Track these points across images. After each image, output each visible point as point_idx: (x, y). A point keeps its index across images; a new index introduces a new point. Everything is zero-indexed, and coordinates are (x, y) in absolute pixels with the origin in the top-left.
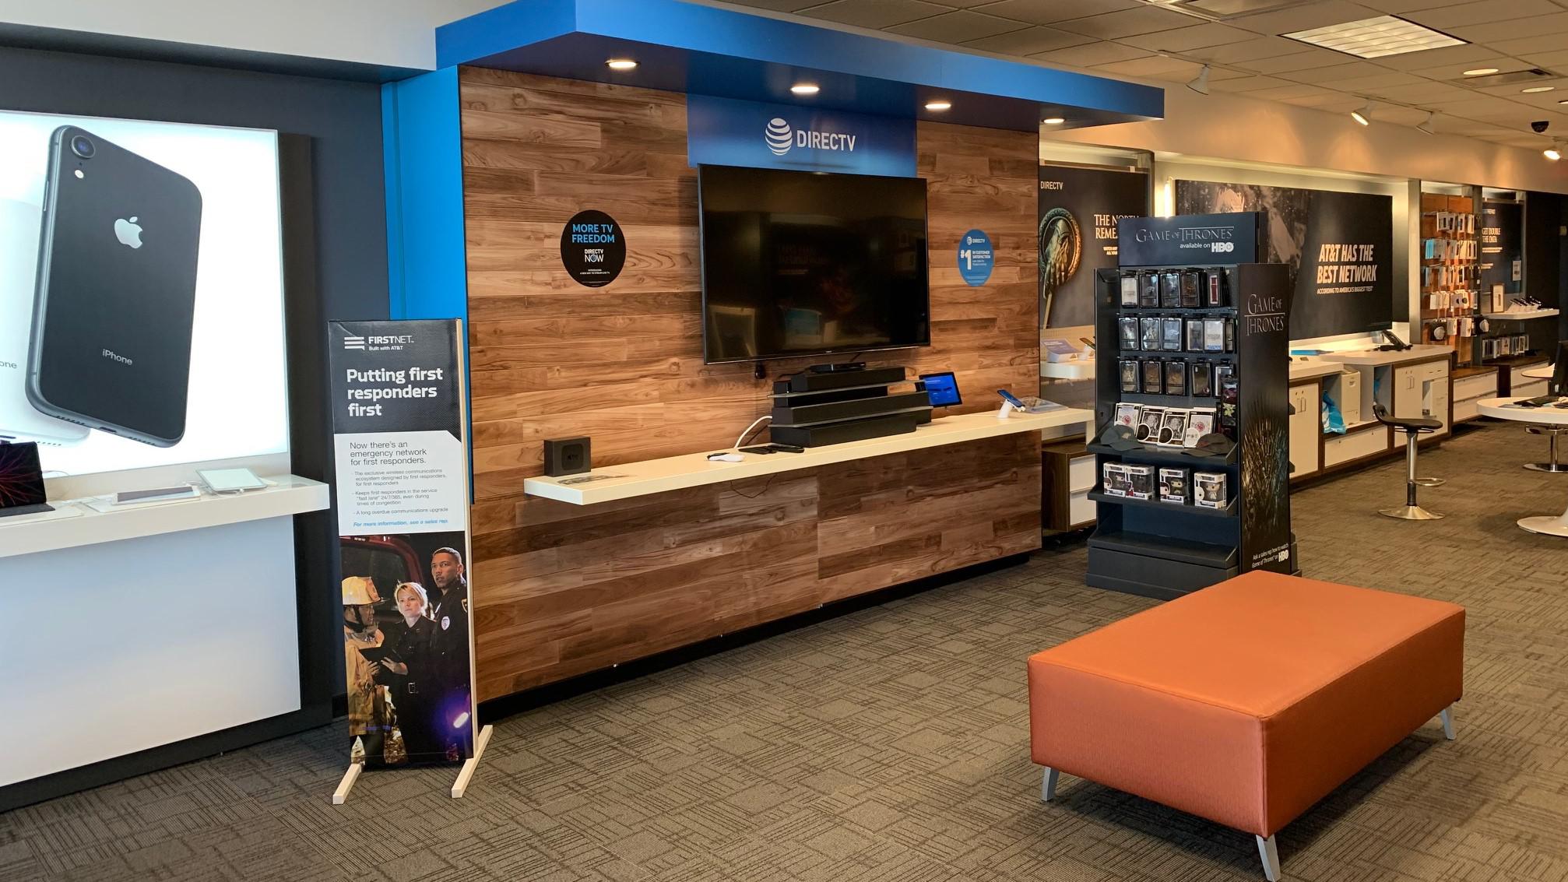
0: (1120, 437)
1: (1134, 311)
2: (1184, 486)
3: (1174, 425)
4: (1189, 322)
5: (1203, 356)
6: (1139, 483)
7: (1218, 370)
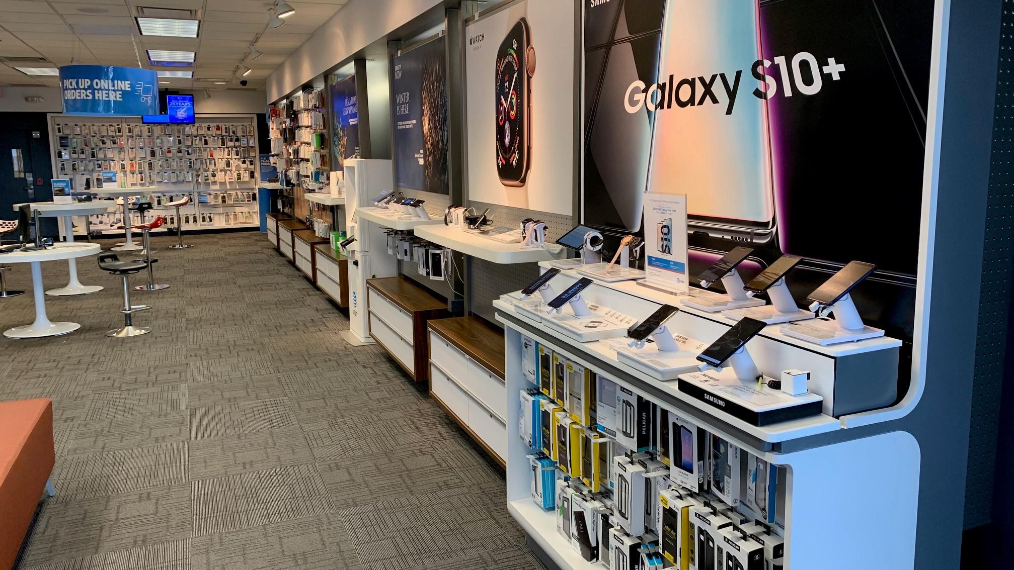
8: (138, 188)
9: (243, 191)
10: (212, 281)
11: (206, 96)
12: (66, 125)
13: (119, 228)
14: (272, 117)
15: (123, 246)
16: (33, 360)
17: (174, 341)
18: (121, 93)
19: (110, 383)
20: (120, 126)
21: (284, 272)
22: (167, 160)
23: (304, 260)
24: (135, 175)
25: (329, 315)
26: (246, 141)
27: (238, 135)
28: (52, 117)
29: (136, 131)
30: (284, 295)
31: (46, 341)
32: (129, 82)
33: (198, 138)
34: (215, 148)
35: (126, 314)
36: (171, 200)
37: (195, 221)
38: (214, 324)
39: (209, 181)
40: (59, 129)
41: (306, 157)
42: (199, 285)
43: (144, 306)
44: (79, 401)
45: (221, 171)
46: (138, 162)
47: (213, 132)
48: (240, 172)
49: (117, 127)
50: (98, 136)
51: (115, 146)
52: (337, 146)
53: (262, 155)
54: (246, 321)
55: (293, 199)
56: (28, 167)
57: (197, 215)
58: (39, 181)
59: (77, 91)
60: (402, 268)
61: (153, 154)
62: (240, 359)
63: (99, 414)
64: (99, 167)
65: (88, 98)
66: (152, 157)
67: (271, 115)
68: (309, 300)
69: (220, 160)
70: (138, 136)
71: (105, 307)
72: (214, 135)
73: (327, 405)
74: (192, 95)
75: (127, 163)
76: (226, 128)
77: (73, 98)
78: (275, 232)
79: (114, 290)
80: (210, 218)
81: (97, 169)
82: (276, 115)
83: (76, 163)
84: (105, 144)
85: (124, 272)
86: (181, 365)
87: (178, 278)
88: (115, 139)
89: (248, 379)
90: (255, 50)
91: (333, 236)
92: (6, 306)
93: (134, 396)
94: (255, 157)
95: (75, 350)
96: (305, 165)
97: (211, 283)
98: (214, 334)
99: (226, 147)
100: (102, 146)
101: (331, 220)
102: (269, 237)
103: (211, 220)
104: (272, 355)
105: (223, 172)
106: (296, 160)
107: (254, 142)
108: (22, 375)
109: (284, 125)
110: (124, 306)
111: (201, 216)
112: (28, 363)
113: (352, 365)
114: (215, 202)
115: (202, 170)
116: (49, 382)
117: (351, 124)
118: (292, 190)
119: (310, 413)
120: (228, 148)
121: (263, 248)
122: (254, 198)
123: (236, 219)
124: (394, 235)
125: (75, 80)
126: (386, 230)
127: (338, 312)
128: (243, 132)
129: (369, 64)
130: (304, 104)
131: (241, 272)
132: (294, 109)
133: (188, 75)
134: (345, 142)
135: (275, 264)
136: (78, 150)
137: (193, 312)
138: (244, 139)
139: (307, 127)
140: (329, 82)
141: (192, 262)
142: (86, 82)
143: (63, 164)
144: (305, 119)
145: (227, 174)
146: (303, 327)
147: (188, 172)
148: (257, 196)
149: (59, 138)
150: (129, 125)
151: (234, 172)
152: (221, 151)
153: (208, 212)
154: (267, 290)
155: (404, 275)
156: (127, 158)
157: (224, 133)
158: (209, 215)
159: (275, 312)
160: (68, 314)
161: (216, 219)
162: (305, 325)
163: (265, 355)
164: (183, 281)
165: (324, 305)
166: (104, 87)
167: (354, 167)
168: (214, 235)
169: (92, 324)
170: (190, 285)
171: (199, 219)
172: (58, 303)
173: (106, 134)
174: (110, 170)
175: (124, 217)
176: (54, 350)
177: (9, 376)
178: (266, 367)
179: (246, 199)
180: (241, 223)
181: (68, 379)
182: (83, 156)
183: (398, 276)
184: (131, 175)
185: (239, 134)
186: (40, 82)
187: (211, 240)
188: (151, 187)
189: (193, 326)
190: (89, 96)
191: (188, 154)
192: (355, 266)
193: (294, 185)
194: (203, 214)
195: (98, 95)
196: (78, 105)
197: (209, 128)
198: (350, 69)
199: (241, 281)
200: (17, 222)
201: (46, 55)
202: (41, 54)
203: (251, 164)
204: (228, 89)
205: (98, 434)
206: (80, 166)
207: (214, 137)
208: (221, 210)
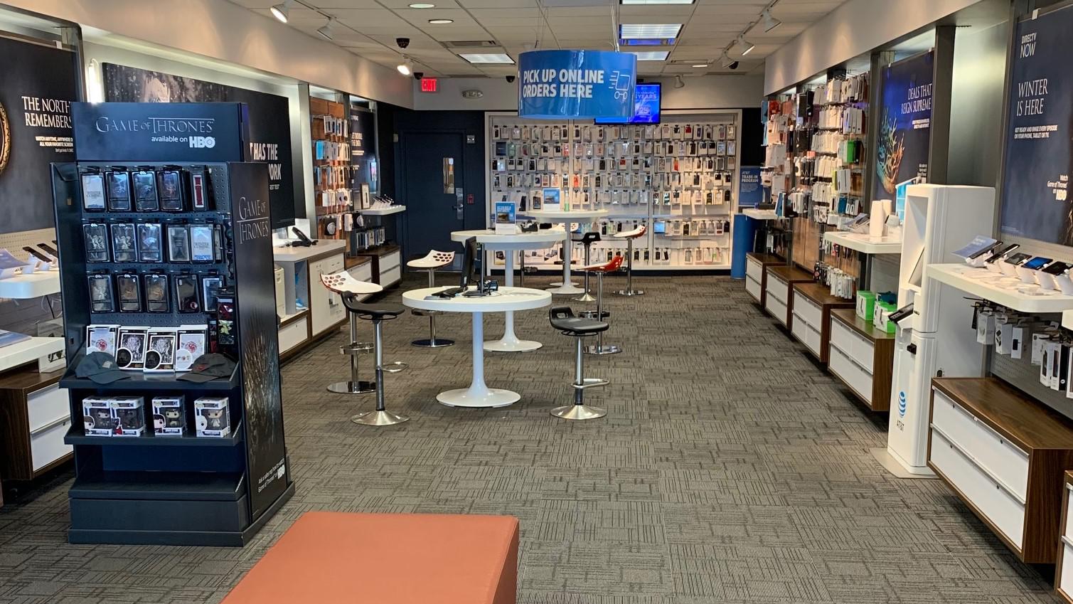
0: (99, 365)
1: (101, 215)
2: (181, 415)
3: (160, 348)
4: (169, 229)
5: (187, 266)
6: (128, 418)
7: (206, 282)
8: (581, 212)
9: (711, 219)
10: (675, 347)
11: (678, 85)
12: (504, 127)
13: (556, 263)
14: (771, 113)
15: (559, 287)
16: (471, 439)
17: (636, 434)
18: (591, 87)
19: (562, 486)
20: (567, 128)
21: (771, 341)
22: (619, 174)
23: (807, 328)
24: (579, 193)
25: (848, 419)
26: (724, 148)
27: (714, 139)
28: (490, 116)
29: (585, 134)
30: (778, 378)
31: (483, 414)
32: (602, 72)
33: (661, 144)
34: (682, 158)
35: (577, 389)
36: (620, 230)
37: (646, 258)
38: (686, 413)
39: (669, 204)
40: (497, 132)
41: (825, 176)
42: (659, 352)
43: (599, 380)
44: (528, 508)
45: (687, 189)
46: (584, 175)
47: (682, 134)
48: (712, 191)
49: (562, 129)
50: (539, 141)
51: (559, 154)
52: (884, 160)
53: (744, 167)
54: (728, 414)
55: (791, 235)
56: (459, 180)
57: (650, 250)
58: (470, 199)
59: (538, 87)
60: (992, 363)
61: (602, 165)
62: (728, 473)
63: (554, 533)
64: (538, 182)
65: (552, 95)
66: (600, 169)
67: (771, 112)
68: (815, 390)
69: (686, 174)
70: (585, 140)
71: (546, 373)
72: (682, 140)
73: (871, 575)
74: (660, 84)
75: (571, 177)
76: (699, 130)
77: (533, 95)
78: (760, 281)
79: (555, 348)
80: (666, 254)
81: (535, 185)
82: (778, 111)
83: (512, 176)
84: (547, 151)
85: (580, 333)
86: (649, 472)
87: (631, 339)
88: (559, 145)
89: (744, 508)
90: (769, 18)
91: (864, 299)
92: (437, 359)
93: (594, 510)
94: (733, 171)
95: (517, 430)
96: (822, 187)
97: (673, 349)
98: (689, 431)
99: (697, 157)
100: (544, 154)
101: (858, 275)
102: (748, 288)
103: (667, 258)
104: (774, 474)
105: (690, 192)
106: (806, 178)
107: (735, 149)
108: (460, 458)
109: (792, 126)
110: (576, 378)
111: (655, 251)
112: (466, 443)
113: (900, 510)
114: (675, 232)
115: (661, 188)
116: (491, 474)
117: (916, 127)
118: (792, 223)
119: (846, 583)
120: (699, 157)
121: (739, 301)
122: (727, 229)
123: (700, 257)
124: (990, 313)
125: (538, 71)
126: (973, 303)
127: (862, 415)
128: (722, 135)
129: (959, 32)
130: (834, 96)
131: (712, 336)
132: (814, 103)
133: (661, 56)
134: (901, 155)
135: (758, 328)
136: (516, 159)
137: (656, 392)
138: (722, 145)
139: (833, 130)
140: (881, 62)
141: (647, 317)
142: (551, 74)
143: (498, 178)
144: (831, 118)
145: (694, 195)
146: (812, 435)
147: (643, 191)
148: (732, 225)
149: (495, 143)
150: (577, 127)
151: (704, 191)
152: (689, 162)
153: (663, 247)
154: (751, 367)
155: (994, 376)
156: (571, 172)
157: (696, 137)
158: (665, 250)
159: (768, 404)
160: (504, 378)
161: (673, 255)
162: (815, 431)
163: (765, 473)
164: (638, 344)
165: (839, 402)
166: (572, 80)
167: (927, 199)
168: (670, 278)
169: (534, 396)
170: (648, 351)
171: (652, 255)
172: (492, 362)
173: (549, 139)
174: (550, 186)
175: (561, 249)
176: (493, 428)
177: (447, 458)
178: (768, 493)
179: (716, 230)
180: (706, 263)
181: (513, 473)
182: (520, 168)
183: (984, 376)
184: (574, 193)
185: (716, 137)
186: (482, 71)
187: (667, 285)
188: (599, 211)
189: (658, 413)
190: (552, 93)
191: (647, 166)
192: (909, 353)
193: (796, 215)
194: (657, 249)
195: (564, 91)
196: (539, 104)
197: (676, 130)
198: (928, 41)
199: (715, 351)
200: (452, 254)
201: (498, 37)
202: (493, 36)
203: (728, 180)
204: (709, 74)
205: (557, 562)
206: (516, 179)
207: (682, 142)
208: (681, 244)
